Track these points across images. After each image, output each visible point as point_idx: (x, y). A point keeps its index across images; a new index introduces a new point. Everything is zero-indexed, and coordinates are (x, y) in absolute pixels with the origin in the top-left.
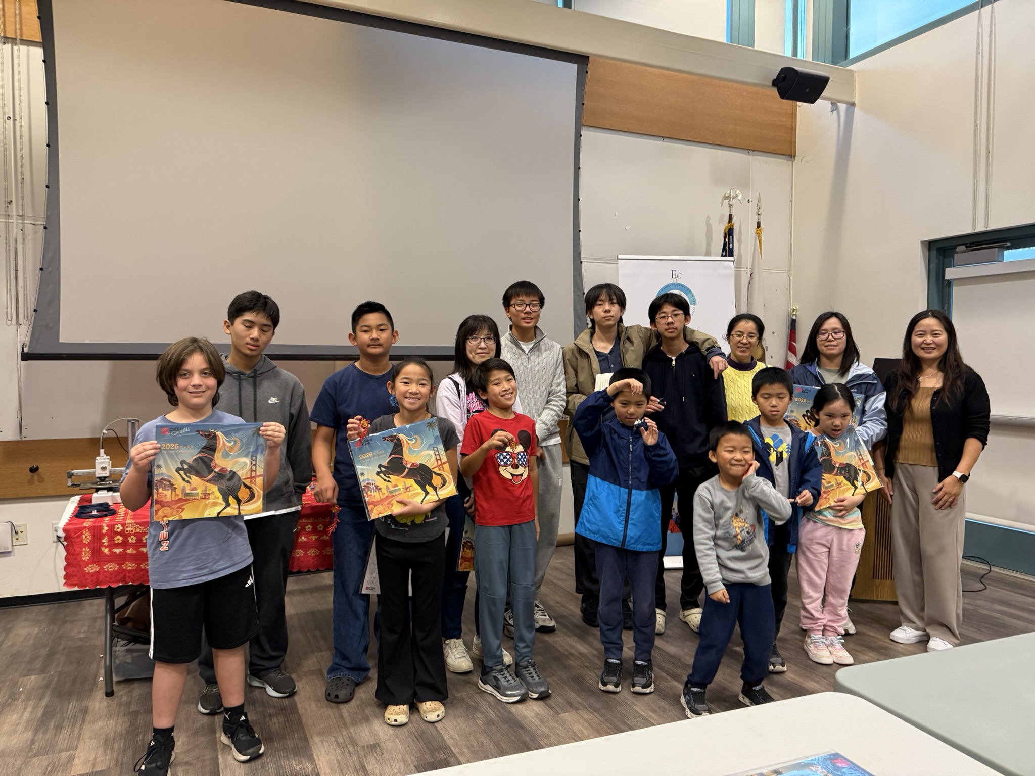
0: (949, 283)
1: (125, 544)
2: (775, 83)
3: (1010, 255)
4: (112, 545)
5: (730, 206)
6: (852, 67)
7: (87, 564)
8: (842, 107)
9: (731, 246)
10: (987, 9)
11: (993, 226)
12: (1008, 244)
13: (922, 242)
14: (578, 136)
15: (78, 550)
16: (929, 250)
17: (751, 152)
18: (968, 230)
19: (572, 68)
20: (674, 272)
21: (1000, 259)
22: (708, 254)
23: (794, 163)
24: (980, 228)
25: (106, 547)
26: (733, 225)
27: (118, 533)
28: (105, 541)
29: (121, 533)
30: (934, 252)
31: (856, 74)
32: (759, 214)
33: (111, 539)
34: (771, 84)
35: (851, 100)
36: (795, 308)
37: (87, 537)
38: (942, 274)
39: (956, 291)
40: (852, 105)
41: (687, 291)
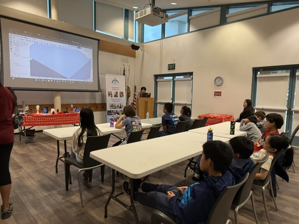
2: (131, 46)
3: (165, 78)
5: (124, 66)
6: (144, 44)
8: (143, 51)
9: (124, 73)
10: (162, 40)
11: (162, 74)
12: (164, 76)
14: (98, 53)
16: (155, 76)
17: (128, 56)
18: (159, 74)
19: (97, 41)
21: (163, 78)
22: (121, 75)
23: (135, 58)
24: (161, 74)
26: (125, 70)
32: (129, 68)
36: (135, 84)
38: (156, 80)
39: (158, 83)
40: (144, 50)
41: (117, 81)
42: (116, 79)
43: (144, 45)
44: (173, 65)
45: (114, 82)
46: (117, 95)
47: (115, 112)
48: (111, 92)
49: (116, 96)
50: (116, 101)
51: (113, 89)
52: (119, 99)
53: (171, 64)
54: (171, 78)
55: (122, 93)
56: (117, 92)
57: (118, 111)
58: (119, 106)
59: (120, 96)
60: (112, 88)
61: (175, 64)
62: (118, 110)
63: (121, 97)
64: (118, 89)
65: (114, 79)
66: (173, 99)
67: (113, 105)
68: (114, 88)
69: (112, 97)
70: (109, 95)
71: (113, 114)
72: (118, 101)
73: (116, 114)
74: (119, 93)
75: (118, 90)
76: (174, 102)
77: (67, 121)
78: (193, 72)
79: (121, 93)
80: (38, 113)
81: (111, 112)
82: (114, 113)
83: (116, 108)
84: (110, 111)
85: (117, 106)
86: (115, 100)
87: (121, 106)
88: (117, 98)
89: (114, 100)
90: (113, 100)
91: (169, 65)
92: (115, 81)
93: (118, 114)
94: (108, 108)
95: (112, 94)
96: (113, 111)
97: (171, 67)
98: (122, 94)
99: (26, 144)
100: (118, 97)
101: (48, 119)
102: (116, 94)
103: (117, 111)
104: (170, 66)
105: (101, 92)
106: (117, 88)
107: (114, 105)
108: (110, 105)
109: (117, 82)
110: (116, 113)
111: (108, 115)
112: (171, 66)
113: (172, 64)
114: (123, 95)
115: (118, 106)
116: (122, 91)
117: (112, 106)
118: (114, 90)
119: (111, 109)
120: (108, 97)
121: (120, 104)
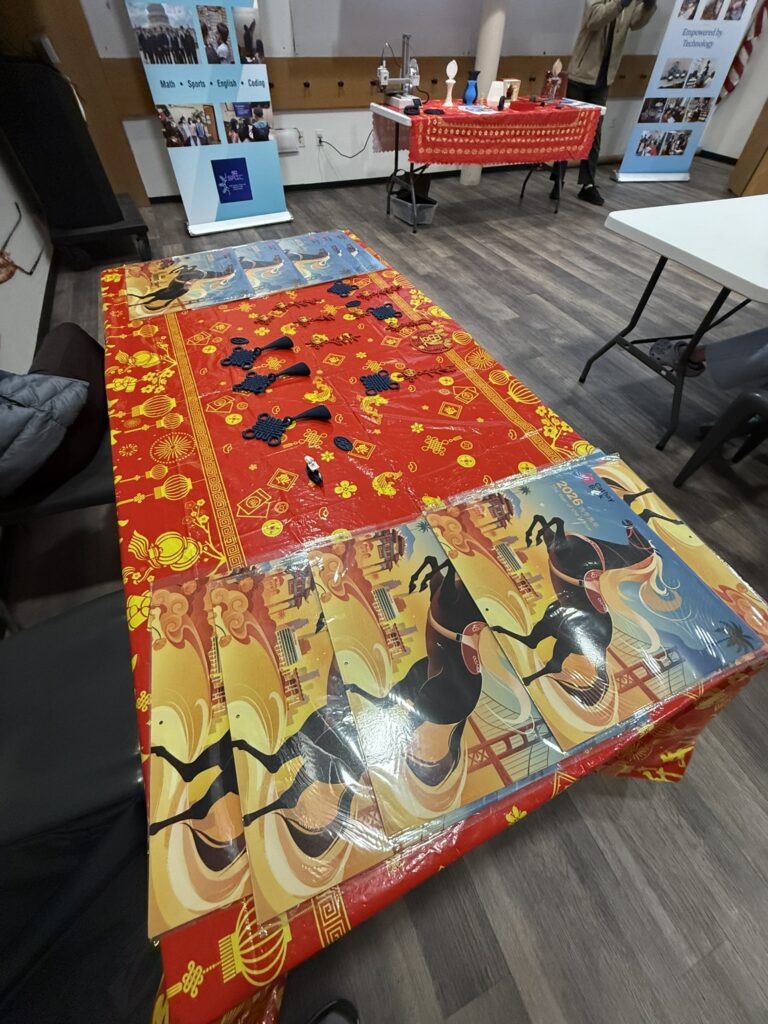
1: (437, 134)
4: (432, 134)
7: (420, 147)
15: (417, 137)
25: (428, 136)
28: (428, 131)
33: (431, 130)
37: (421, 128)
46: (718, 7)
49: (710, 11)
50: (699, 44)
52: (713, 33)
58: (701, 72)
59: (729, 10)
63: (730, 17)
67: (680, 67)
69: (693, 16)
70: (686, 3)
72: (709, 45)
80: (449, 103)
86: (698, 39)
87: (705, 73)
88: (711, 22)
89: (693, 38)
90: (689, 37)
94: (655, 89)
95: (697, 2)
96: (663, 100)
99: (415, 232)
100: (716, 17)
101: (486, 133)
107: (682, 69)
114: (743, 5)
115: (694, 74)
117: (672, 73)
119: (661, 88)
120: (680, 15)
121: (709, 62)
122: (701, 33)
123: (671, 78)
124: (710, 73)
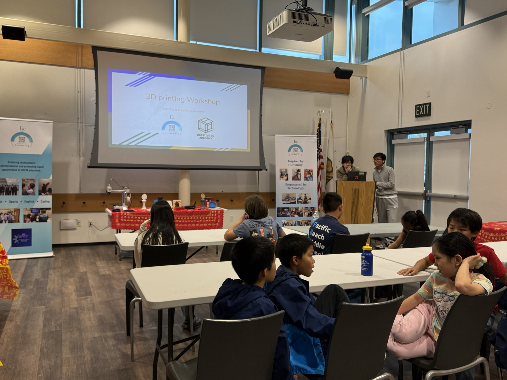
0: (394, 145)
1: (127, 219)
2: (335, 72)
3: (410, 136)
4: (124, 218)
5: (320, 115)
6: (366, 64)
7: (117, 223)
8: (364, 78)
9: (320, 130)
10: (402, 52)
11: (403, 127)
12: (408, 133)
13: (385, 131)
14: (261, 94)
15: (115, 219)
16: (388, 133)
17: (331, 94)
18: (396, 128)
19: (260, 71)
20: (295, 141)
21: (406, 137)
23: (349, 97)
24: (400, 127)
25: (122, 219)
26: (321, 122)
27: (125, 215)
28: (122, 217)
29: (126, 215)
30: (389, 134)
31: (368, 67)
32: (332, 118)
33: (123, 217)
34: (333, 72)
35: (366, 76)
36: (348, 152)
37: (117, 216)
38: (391, 142)
39: (396, 148)
40: (367, 78)
41: (300, 147)
42: (297, 144)
43: (366, 66)
44: (426, 107)
45: (292, 149)
46: (299, 176)
47: (294, 210)
48: (286, 170)
49: (296, 178)
50: (296, 188)
51: (290, 163)
52: (301, 185)
53: (421, 105)
54: (425, 135)
55: (309, 172)
56: (299, 170)
57: (300, 209)
58: (303, 198)
59: (305, 177)
60: (289, 161)
61: (430, 104)
62: (301, 206)
63: (307, 180)
64: (301, 163)
65: (294, 144)
66: (428, 184)
67: (290, 196)
68: (292, 162)
69: (287, 179)
70: (282, 175)
71: (289, 214)
72: (301, 189)
73: (296, 216)
74: (302, 173)
75: (299, 165)
76: (430, 192)
77: (190, 223)
78: (470, 121)
79: (307, 172)
80: (144, 208)
81: (285, 210)
82: (292, 212)
83: (295, 203)
84: (283, 209)
85: (298, 199)
86: (294, 186)
87: (306, 198)
88: (298, 181)
89: (292, 186)
90: (289, 186)
91: (418, 107)
92: (295, 147)
93: (300, 215)
94: (280, 203)
95: (287, 175)
96: (288, 208)
97: (422, 111)
98: (309, 174)
99: (120, 260)
100: (300, 180)
102: (295, 174)
103: (298, 208)
104: (419, 109)
105: (267, 170)
106: (299, 161)
107: (292, 197)
108: (283, 196)
109: (299, 149)
110: (295, 212)
111: (278, 216)
112: (421, 109)
113: (423, 105)
114: (312, 176)
115: (300, 198)
116: (308, 168)
117: (287, 198)
118: (293, 165)
119: (284, 203)
120: (280, 179)
121: (305, 194)
122: (295, 185)
123: (287, 200)
124: (308, 198)
